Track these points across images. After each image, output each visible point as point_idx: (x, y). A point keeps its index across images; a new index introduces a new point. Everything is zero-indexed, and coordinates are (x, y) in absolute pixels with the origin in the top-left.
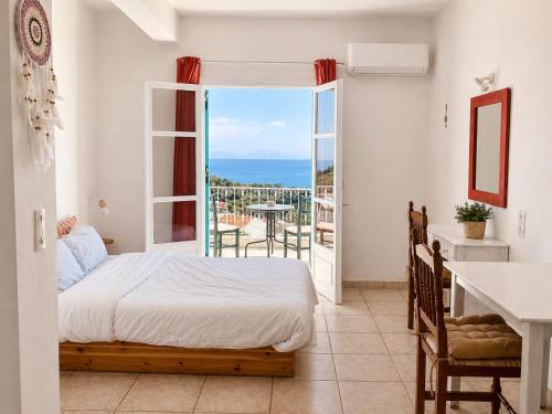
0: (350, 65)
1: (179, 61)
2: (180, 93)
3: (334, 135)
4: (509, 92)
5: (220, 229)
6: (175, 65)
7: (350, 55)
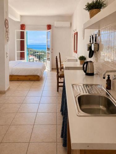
0: (55, 26)
1: (21, 25)
2: (21, 32)
3: (50, 40)
4: (77, 33)
5: (30, 58)
6: (20, 26)
7: (55, 24)
